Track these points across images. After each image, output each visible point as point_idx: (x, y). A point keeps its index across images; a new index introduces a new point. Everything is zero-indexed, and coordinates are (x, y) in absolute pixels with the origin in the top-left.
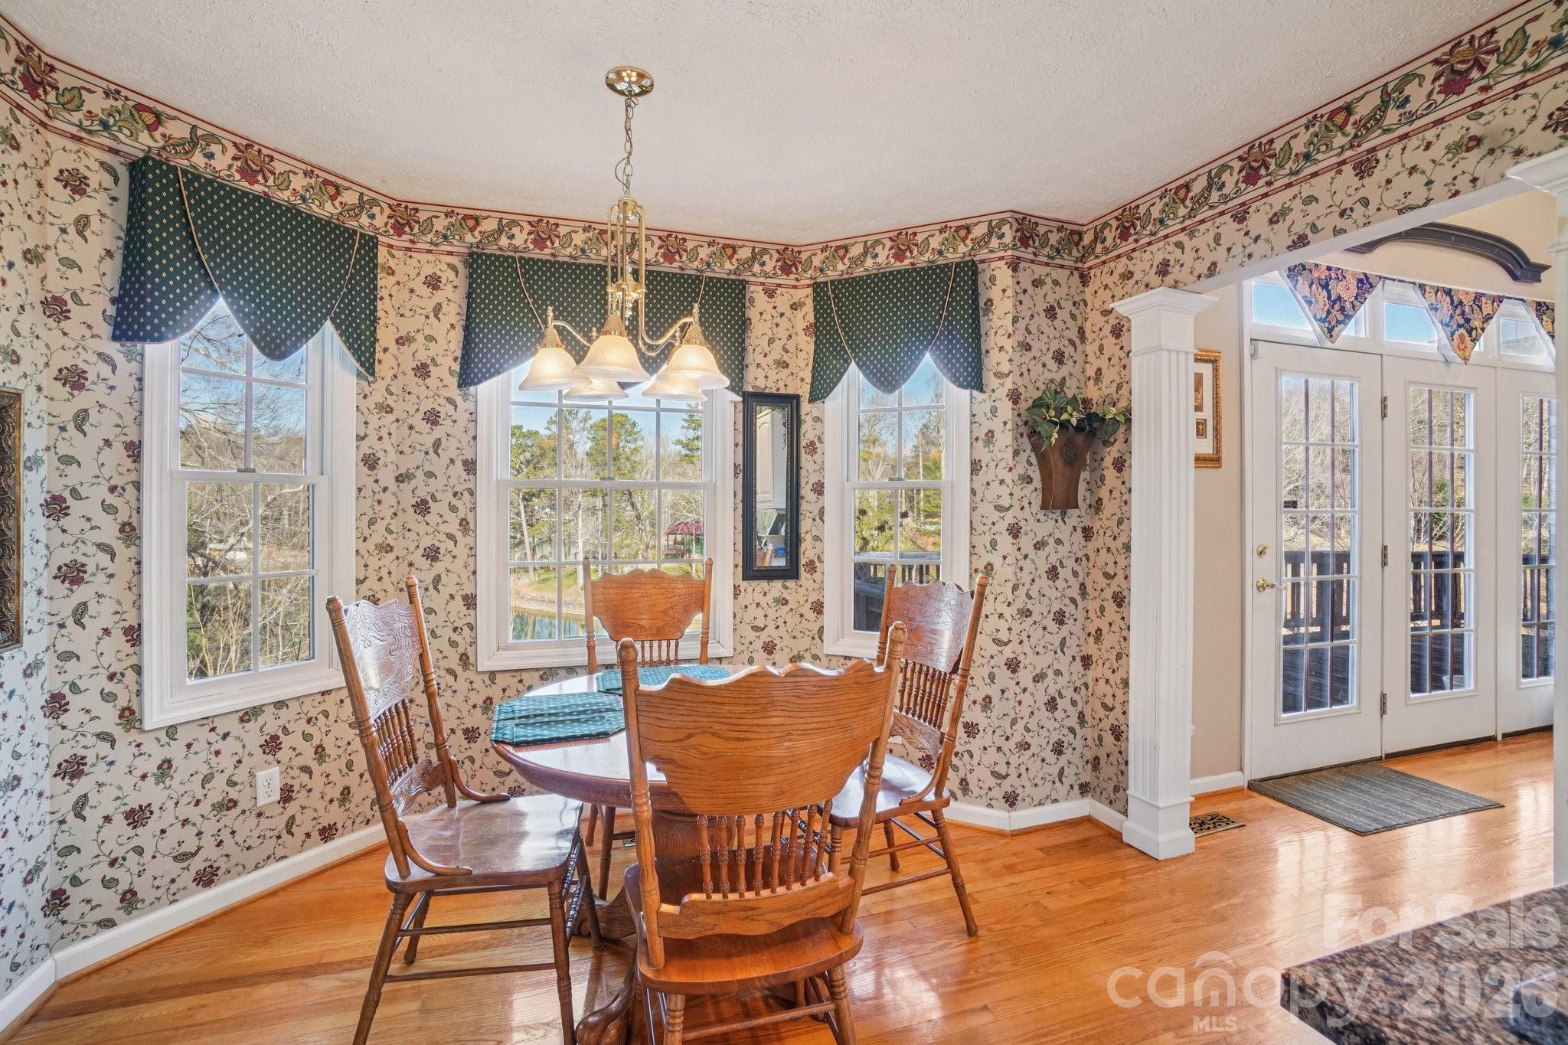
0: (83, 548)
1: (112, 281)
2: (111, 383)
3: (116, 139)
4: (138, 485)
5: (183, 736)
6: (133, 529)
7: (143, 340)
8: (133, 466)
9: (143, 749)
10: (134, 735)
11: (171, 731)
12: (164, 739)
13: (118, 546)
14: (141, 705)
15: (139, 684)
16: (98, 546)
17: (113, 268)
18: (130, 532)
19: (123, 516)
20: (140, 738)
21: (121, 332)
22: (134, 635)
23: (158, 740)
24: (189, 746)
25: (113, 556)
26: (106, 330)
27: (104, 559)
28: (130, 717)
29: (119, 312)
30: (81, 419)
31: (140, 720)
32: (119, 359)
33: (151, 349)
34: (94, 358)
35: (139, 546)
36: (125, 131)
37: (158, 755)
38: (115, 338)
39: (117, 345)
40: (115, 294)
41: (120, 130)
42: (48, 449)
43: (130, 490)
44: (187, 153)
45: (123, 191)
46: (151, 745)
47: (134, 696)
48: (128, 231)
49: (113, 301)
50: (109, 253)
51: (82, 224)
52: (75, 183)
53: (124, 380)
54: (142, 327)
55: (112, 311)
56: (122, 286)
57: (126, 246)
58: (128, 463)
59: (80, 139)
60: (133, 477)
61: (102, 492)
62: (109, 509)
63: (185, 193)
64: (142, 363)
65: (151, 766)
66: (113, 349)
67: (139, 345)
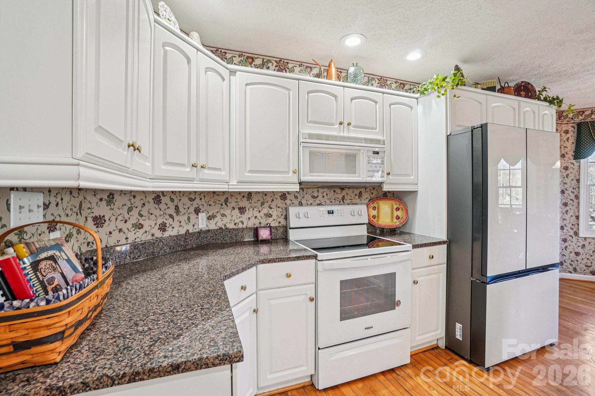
0: (568, 200)
1: (574, 148)
2: (573, 168)
3: (575, 120)
4: (579, 188)
5: (588, 240)
6: (578, 196)
7: (581, 159)
8: (577, 184)
9: (579, 241)
10: (577, 237)
11: (585, 239)
12: (584, 240)
13: (574, 200)
14: (578, 231)
15: (578, 227)
16: (570, 199)
17: (574, 146)
18: (577, 197)
19: (575, 194)
20: (578, 238)
21: (575, 158)
22: (577, 217)
23: (582, 240)
24: (589, 243)
25: (573, 201)
26: (573, 158)
27: (571, 202)
28: (576, 234)
29: (575, 154)
30: (567, 176)
31: (578, 235)
32: (575, 163)
33: (582, 160)
34: (570, 164)
35: (579, 200)
36: (576, 118)
37: (582, 243)
38: (574, 159)
39: (575, 160)
40: (574, 150)
41: (575, 118)
42: (561, 182)
43: (577, 189)
44: (590, 116)
45: (576, 130)
46: (580, 240)
47: (577, 230)
48: (577, 138)
49: (574, 152)
50: (573, 143)
51: (568, 139)
52: (567, 132)
53: (576, 167)
54: (580, 156)
55: (573, 154)
56: (576, 149)
57: (577, 141)
58: (577, 183)
59: (567, 123)
60: (578, 186)
61: (571, 189)
62: (573, 192)
63: (590, 127)
64: (580, 163)
65: (581, 245)
66: (574, 161)
67: (579, 160)
